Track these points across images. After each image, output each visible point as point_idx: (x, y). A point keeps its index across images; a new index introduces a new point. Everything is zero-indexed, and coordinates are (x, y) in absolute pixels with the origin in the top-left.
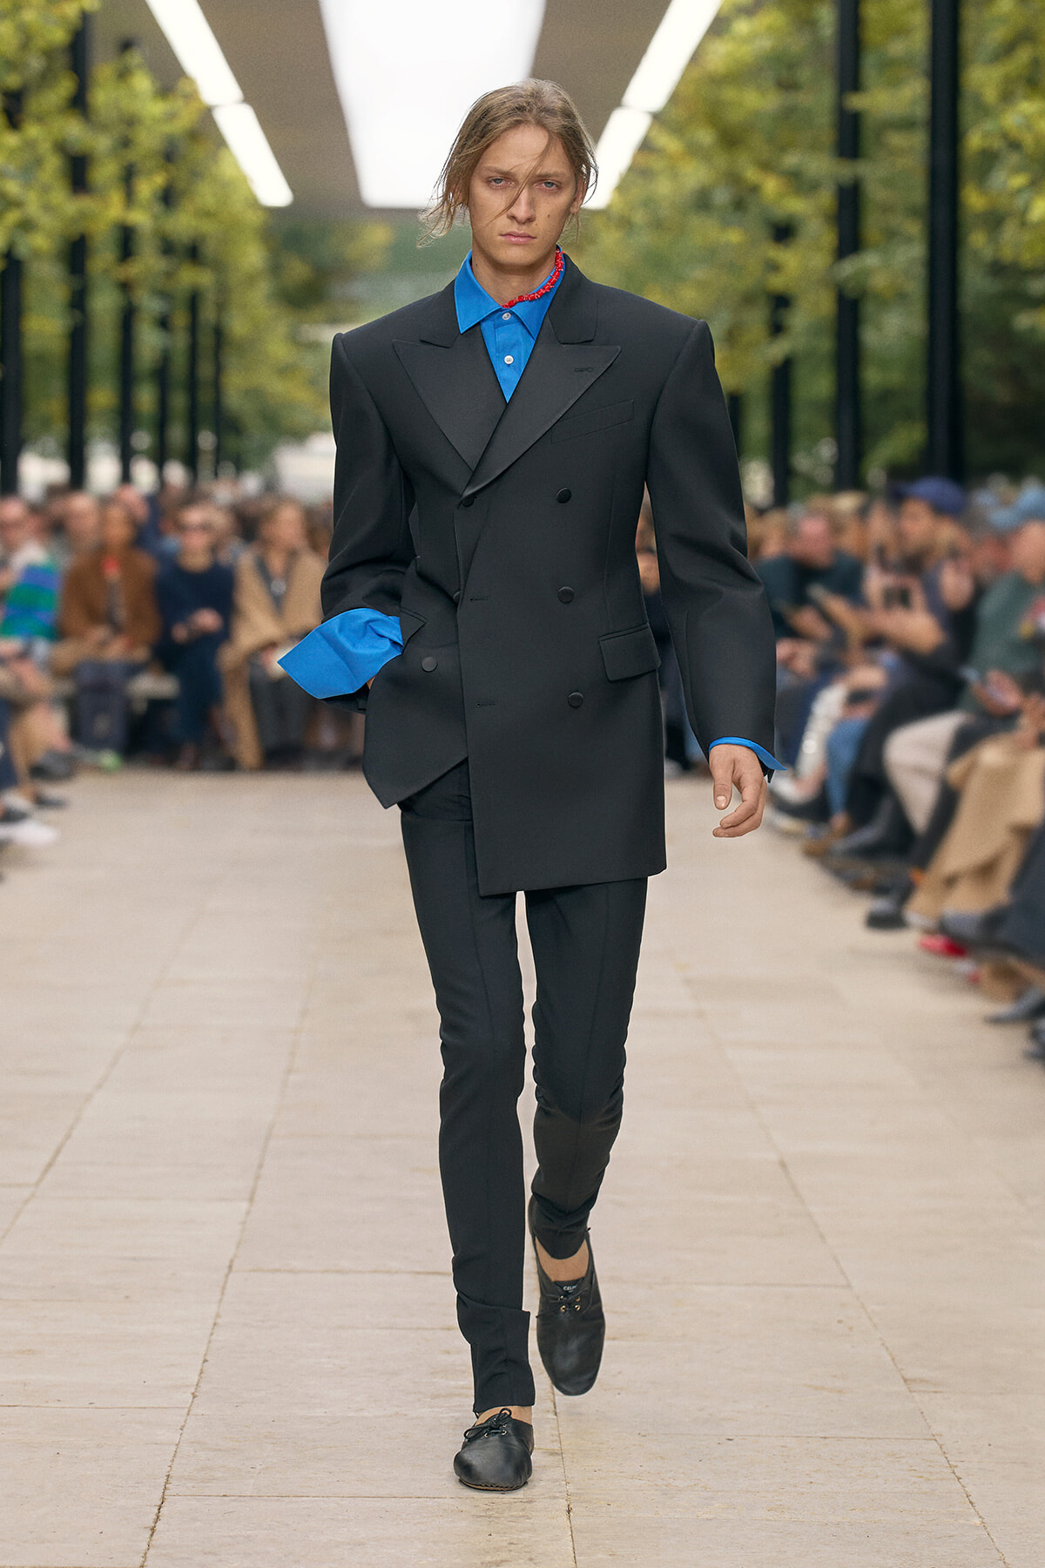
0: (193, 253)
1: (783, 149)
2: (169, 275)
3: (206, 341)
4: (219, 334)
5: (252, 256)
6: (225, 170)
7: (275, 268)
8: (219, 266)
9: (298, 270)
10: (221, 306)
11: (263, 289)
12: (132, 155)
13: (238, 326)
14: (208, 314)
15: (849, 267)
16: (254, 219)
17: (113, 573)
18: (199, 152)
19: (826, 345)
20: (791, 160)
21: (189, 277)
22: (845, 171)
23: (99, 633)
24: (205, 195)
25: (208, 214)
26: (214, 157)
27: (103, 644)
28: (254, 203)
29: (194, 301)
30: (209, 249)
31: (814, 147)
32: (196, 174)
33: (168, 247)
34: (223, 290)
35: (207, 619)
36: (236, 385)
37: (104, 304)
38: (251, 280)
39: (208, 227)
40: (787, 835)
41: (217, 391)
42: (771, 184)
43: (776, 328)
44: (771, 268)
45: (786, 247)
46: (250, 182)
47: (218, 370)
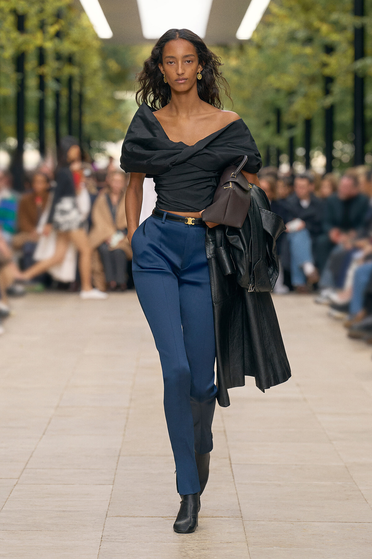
0: (70, 60)
1: (330, 12)
2: (59, 69)
3: (75, 99)
4: (81, 96)
5: (95, 61)
6: (84, 23)
7: (105, 66)
8: (81, 66)
9: (115, 67)
10: (82, 84)
11: (100, 75)
12: (44, 16)
13: (89, 94)
14: (76, 87)
15: (359, 64)
16: (96, 44)
17: (40, 204)
18: (72, 15)
19: (349, 99)
20: (335, 16)
21: (68, 70)
22: (358, 21)
24: (75, 33)
25: (76, 42)
26: (79, 17)
28: (96, 37)
29: (70, 80)
30: (77, 58)
31: (344, 11)
32: (71, 24)
33: (59, 57)
34: (82, 77)
36: (88, 119)
37: (32, 82)
38: (95, 72)
39: (75, 48)
40: (337, 319)
41: (80, 124)
42: (324, 28)
43: (327, 92)
44: (325, 65)
45: (331, 56)
46: (94, 27)
47: (81, 113)
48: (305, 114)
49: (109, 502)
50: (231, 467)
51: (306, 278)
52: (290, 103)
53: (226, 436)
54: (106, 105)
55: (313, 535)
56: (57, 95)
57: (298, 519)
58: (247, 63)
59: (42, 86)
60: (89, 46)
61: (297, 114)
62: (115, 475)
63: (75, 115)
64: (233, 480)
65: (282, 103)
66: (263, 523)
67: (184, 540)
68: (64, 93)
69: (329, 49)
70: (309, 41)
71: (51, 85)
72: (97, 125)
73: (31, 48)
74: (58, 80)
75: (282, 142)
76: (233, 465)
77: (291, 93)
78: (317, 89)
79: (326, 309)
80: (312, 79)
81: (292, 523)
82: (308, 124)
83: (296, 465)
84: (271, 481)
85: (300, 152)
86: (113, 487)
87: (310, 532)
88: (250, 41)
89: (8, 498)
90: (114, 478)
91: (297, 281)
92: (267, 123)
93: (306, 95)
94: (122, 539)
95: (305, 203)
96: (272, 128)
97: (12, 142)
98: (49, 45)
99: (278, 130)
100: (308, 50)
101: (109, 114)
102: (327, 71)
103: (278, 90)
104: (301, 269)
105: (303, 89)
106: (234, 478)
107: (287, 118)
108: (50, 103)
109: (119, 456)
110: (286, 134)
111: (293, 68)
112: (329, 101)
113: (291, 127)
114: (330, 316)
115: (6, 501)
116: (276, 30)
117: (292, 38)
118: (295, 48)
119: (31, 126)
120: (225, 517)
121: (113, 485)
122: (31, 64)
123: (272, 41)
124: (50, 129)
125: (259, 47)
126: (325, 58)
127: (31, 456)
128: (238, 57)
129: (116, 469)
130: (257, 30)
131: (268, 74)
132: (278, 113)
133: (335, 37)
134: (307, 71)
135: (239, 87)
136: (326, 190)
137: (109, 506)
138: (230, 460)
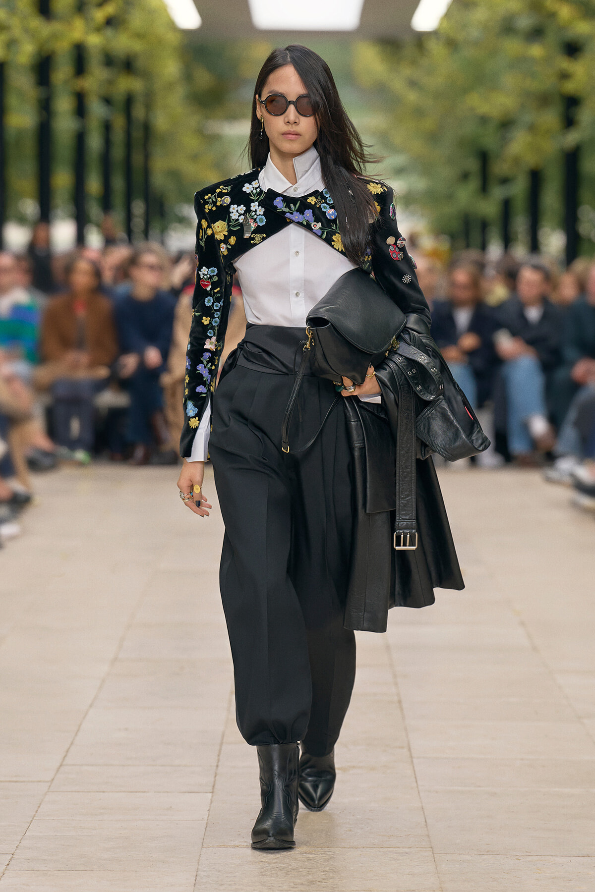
0: (128, 65)
2: (110, 82)
3: (137, 134)
4: (147, 128)
5: (171, 68)
7: (188, 77)
8: (147, 75)
9: (204, 78)
10: (149, 106)
11: (180, 91)
13: (161, 122)
14: (139, 112)
16: (172, 39)
24: (136, 20)
25: (140, 36)
28: (172, 25)
29: (129, 101)
30: (140, 63)
33: (109, 60)
34: (150, 94)
36: (160, 167)
37: (64, 105)
38: (170, 86)
39: (137, 46)
41: (146, 173)
42: (565, 12)
43: (569, 122)
44: (565, 76)
45: (576, 59)
46: (169, 10)
47: (147, 156)
48: (531, 160)
49: (206, 821)
50: (412, 762)
52: (504, 141)
53: (402, 709)
54: (190, 142)
55: (553, 878)
56: (107, 127)
57: (527, 852)
58: (431, 71)
59: (81, 110)
60: (160, 42)
61: (517, 161)
62: (215, 776)
63: (137, 159)
64: (415, 785)
65: (490, 141)
66: (468, 857)
67: (335, 887)
68: (119, 123)
69: (573, 49)
70: (536, 34)
71: (97, 110)
72: (175, 174)
73: (63, 48)
74: (107, 101)
75: (489, 208)
76: (415, 760)
77: (506, 124)
78: (550, 118)
79: (566, 494)
80: (543, 100)
81: (517, 859)
82: (536, 178)
83: (522, 759)
84: (480, 786)
85: (520, 224)
86: (212, 797)
87: (548, 873)
88: (435, 34)
89: (35, 814)
90: (215, 781)
91: (518, 446)
92: (465, 177)
93: (532, 128)
94: (230, 885)
95: (533, 314)
96: (474, 184)
97: (30, 207)
98: (94, 41)
99: (484, 188)
100: (536, 51)
101: (195, 158)
102: (570, 87)
103: (484, 120)
104: (526, 427)
105: (528, 117)
106: (416, 782)
107: (500, 168)
108: (95, 142)
109: (221, 744)
110: (498, 193)
111: (510, 80)
112: (572, 138)
113: (505, 181)
114: (574, 505)
115: (32, 821)
116: (480, 15)
117: (508, 28)
118: (513, 47)
119: (62, 179)
120: (403, 848)
121: (212, 792)
122: (62, 73)
123: (475, 33)
124: (94, 185)
125: (452, 44)
126: (565, 64)
127: (72, 743)
128: (414, 63)
129: (217, 766)
130: (448, 15)
131: (465, 91)
132: (484, 158)
133: (582, 28)
134: (534, 85)
135: (419, 113)
136: (568, 290)
137: (205, 829)
138: (410, 750)
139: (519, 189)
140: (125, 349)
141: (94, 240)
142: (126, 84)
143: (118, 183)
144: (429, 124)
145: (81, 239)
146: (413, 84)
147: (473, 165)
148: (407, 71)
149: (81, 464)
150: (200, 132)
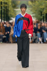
0: (6, 3)
2: (4, 5)
3: (7, 10)
4: (8, 10)
5: (10, 4)
7: (12, 5)
8: (8, 4)
9: (13, 5)
10: (8, 8)
11: (11, 6)
13: (9, 9)
14: (7, 8)
17: (2, 28)
23: (1, 33)
27: (1, 34)
29: (6, 7)
30: (7, 3)
33: (4, 3)
34: (8, 6)
35: (8, 32)
38: (10, 6)
39: (7, 1)
41: (8, 14)
47: (8, 13)
48: (46, 12)
51: (46, 41)
52: (43, 11)
54: (12, 11)
56: (4, 10)
58: (36, 4)
60: (9, 1)
61: (44, 13)
63: (7, 13)
68: (5, 9)
71: (3, 8)
72: (11, 15)
74: (4, 7)
77: (43, 9)
91: (45, 41)
92: (39, 14)
93: (46, 9)
95: (46, 28)
96: (40, 15)
98: (3, 1)
101: (12, 13)
103: (41, 8)
104: (45, 39)
105: (45, 8)
108: (3, 11)
110: (43, 16)
111: (44, 4)
118: (44, 1)
128: (34, 3)
131: (39, 6)
132: (41, 12)
134: (46, 5)
135: (35, 8)
139: (45, 15)
140: (6, 32)
141: (3, 21)
142: (6, 5)
143: (5, 16)
144: (36, 9)
145: (2, 21)
146: (34, 5)
147: (40, 13)
148: (34, 4)
149: (1, 43)
150: (13, 10)
